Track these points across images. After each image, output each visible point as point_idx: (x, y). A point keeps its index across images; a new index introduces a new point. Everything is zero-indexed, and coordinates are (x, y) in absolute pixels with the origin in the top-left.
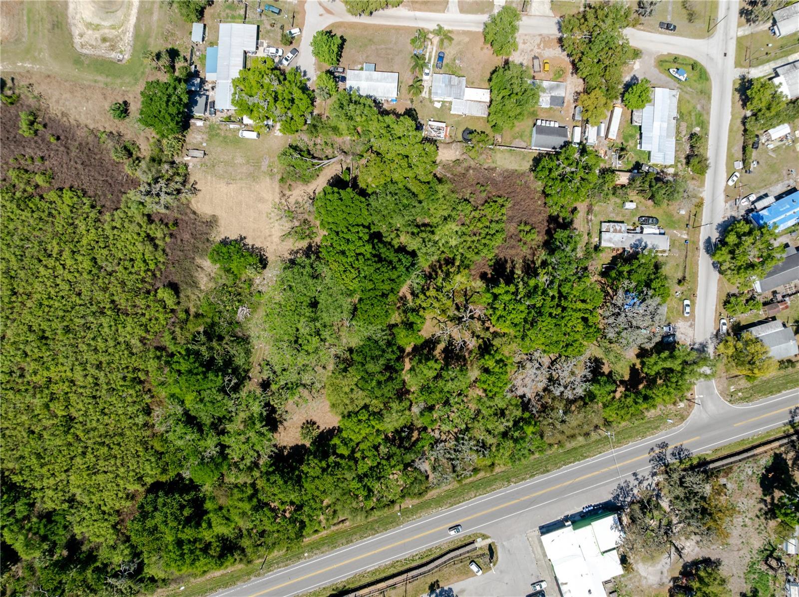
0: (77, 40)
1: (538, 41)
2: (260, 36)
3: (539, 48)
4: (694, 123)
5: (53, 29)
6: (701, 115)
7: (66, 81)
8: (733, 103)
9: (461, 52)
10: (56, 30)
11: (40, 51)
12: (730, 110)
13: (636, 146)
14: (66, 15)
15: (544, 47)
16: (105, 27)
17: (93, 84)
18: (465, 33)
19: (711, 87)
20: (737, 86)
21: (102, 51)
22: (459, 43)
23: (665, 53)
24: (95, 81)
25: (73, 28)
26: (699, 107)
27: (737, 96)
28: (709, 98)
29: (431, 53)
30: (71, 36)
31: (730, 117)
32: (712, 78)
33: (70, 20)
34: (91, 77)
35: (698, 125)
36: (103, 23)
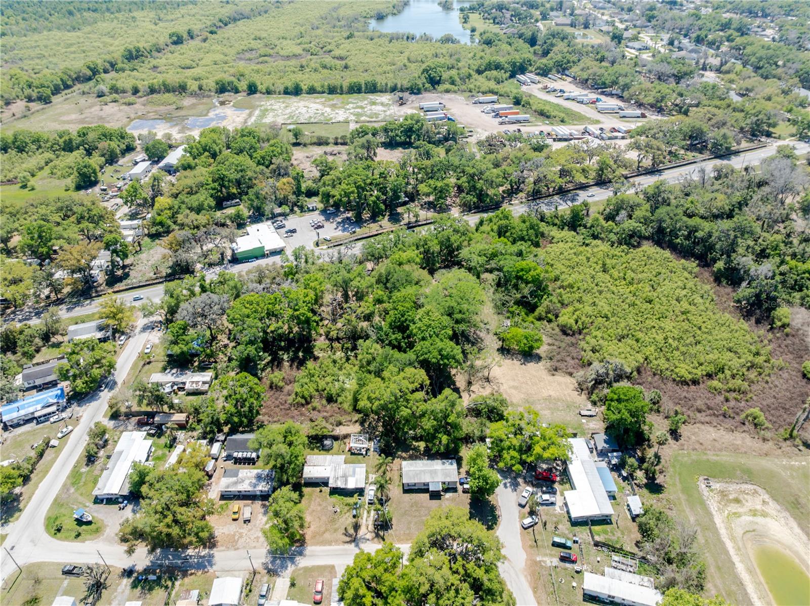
0: (766, 497)
1: (241, 541)
2: (566, 515)
3: (240, 533)
4: (84, 476)
5: (796, 499)
6: (73, 484)
7: (746, 453)
8: (30, 498)
9: (333, 521)
10: (792, 499)
11: (792, 477)
12: (37, 492)
13: (155, 451)
14: (795, 518)
15: (234, 535)
16: (745, 514)
17: (719, 453)
18: (329, 543)
19: (48, 511)
20: (17, 514)
21: (733, 489)
22: (336, 530)
23: (87, 542)
24: (717, 455)
25: (778, 507)
26: (72, 490)
27: (21, 506)
28: (55, 500)
29: (368, 517)
30: (774, 498)
31: (41, 485)
32: (43, 521)
33: (787, 514)
34: (724, 458)
35: (82, 474)
36: (751, 518)
